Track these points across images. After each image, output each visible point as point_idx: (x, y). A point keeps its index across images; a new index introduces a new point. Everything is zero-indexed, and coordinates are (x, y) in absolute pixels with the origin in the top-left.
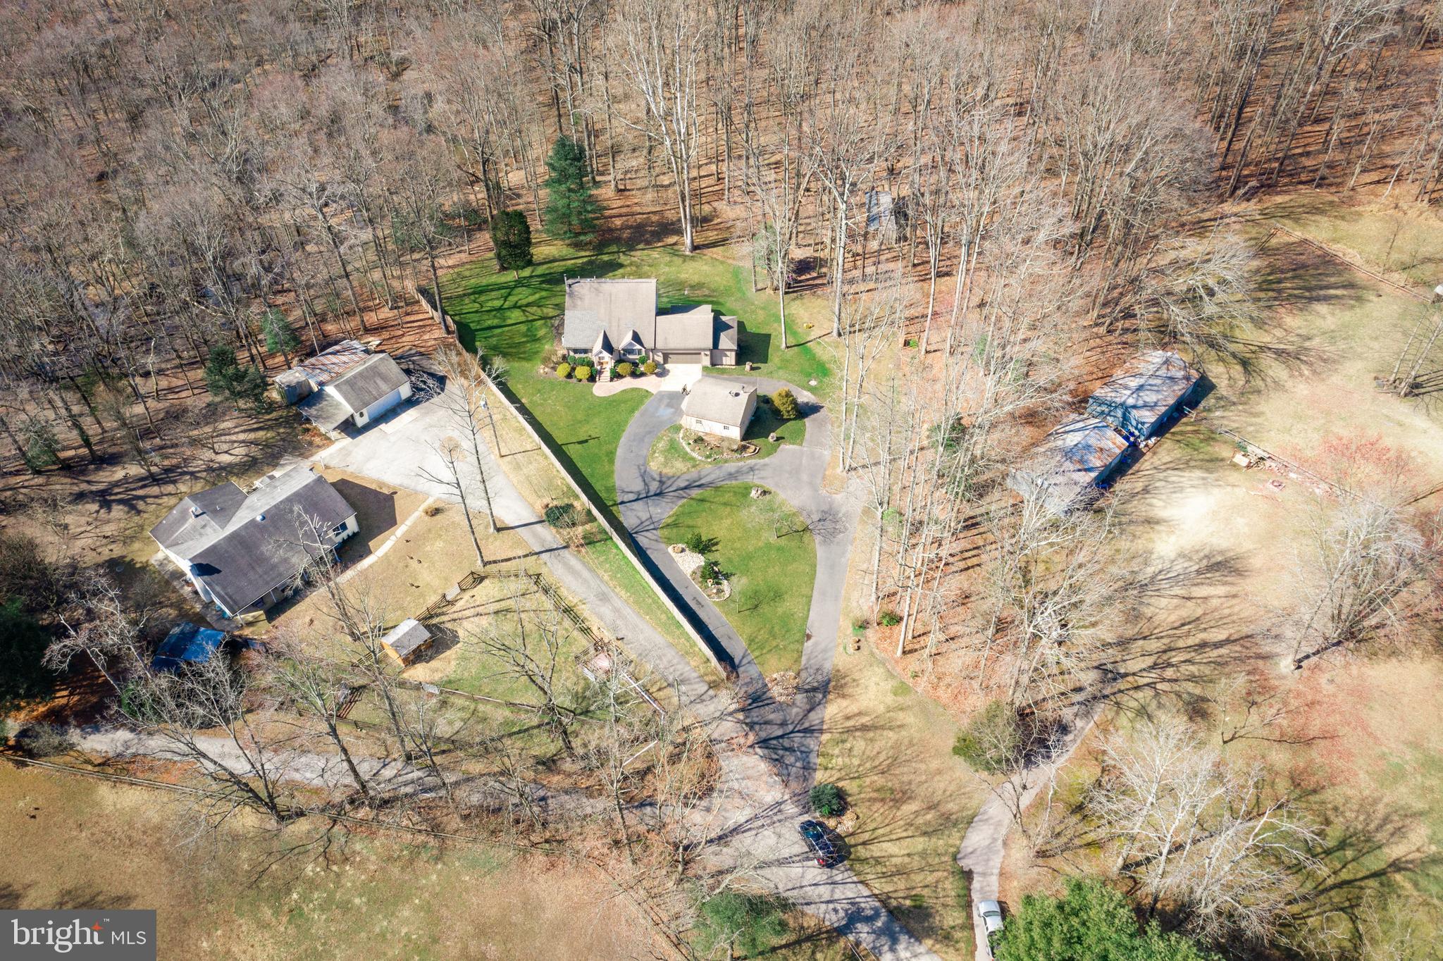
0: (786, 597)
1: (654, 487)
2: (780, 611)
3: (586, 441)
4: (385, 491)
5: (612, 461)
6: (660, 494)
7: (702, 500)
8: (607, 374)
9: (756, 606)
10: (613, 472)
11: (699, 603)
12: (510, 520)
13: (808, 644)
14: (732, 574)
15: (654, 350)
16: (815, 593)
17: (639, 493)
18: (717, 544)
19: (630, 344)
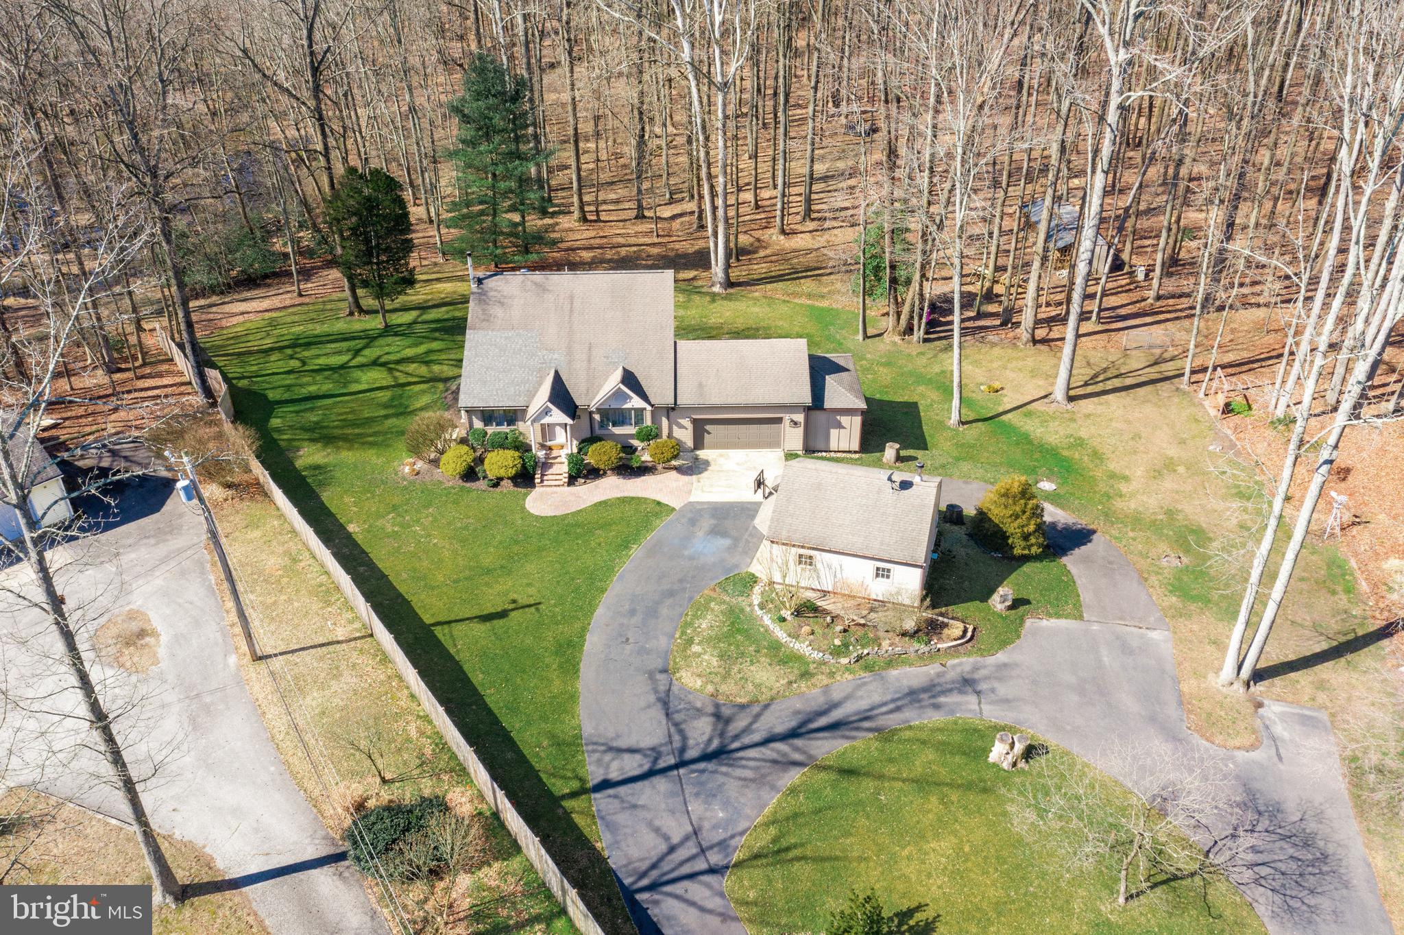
1: (699, 733)
3: (502, 614)
5: (570, 667)
6: (718, 755)
7: (849, 772)
8: (561, 468)
10: (573, 697)
12: (234, 856)
15: (671, 410)
17: (656, 753)
19: (618, 395)
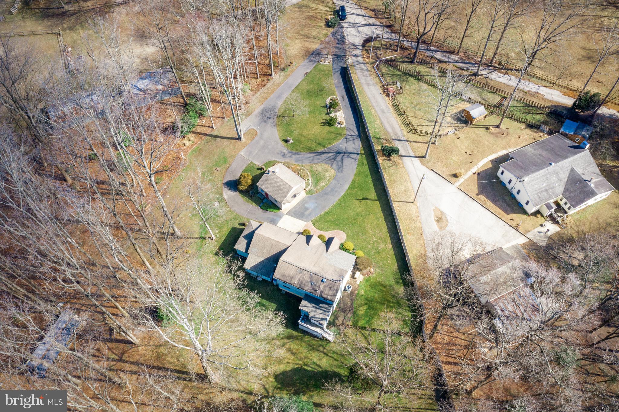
0: (306, 91)
1: (339, 158)
2: (312, 86)
3: (364, 199)
4: (482, 197)
5: (354, 182)
9: (320, 91)
10: (355, 175)
11: (343, 98)
12: (416, 161)
13: (308, 71)
14: (323, 107)
18: (322, 123)
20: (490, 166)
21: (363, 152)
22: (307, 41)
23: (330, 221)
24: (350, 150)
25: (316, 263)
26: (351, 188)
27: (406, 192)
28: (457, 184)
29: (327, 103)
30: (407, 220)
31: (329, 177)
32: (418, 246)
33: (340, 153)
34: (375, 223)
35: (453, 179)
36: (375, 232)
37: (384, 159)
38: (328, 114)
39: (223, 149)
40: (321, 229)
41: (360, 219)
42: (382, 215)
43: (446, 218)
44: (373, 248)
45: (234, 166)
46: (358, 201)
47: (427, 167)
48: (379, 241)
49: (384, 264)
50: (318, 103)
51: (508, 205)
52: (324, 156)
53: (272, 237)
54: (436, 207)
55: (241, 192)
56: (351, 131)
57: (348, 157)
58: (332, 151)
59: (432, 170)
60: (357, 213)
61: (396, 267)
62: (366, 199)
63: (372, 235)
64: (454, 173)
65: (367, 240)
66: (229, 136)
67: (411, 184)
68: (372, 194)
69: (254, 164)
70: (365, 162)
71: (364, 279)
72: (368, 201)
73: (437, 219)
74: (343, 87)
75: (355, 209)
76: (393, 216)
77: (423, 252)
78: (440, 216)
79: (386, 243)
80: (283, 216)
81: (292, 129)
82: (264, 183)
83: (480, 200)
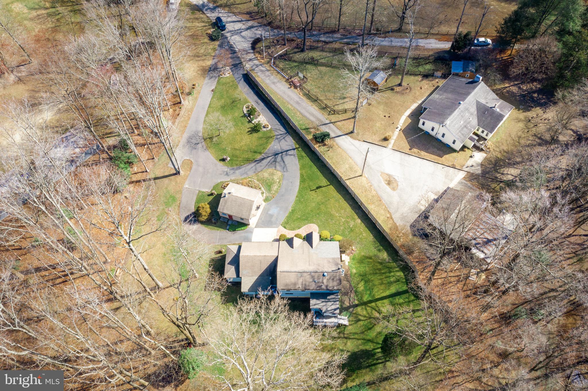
0: (220, 107)
1: (279, 158)
2: (223, 101)
3: (318, 188)
4: (415, 150)
5: (302, 176)
6: (275, 154)
9: (232, 103)
10: (301, 169)
11: (257, 103)
12: (348, 138)
13: (213, 87)
14: (242, 117)
16: (207, 109)
18: (248, 132)
20: (410, 121)
21: (298, 146)
22: (199, 60)
23: (297, 219)
24: (286, 148)
25: (309, 262)
26: (302, 182)
27: (351, 168)
28: (390, 146)
29: (245, 112)
30: (363, 193)
31: (278, 179)
32: (382, 212)
33: (278, 154)
34: (337, 205)
35: (385, 143)
36: (341, 214)
37: (320, 146)
38: (250, 122)
39: (166, 188)
40: (293, 229)
41: (322, 207)
42: (340, 196)
43: (394, 178)
44: (345, 228)
45: (184, 200)
46: (313, 192)
47: (359, 140)
48: (348, 220)
49: (361, 239)
50: (236, 114)
51: (439, 149)
52: (265, 162)
53: (258, 254)
54: (382, 173)
55: (202, 223)
56: (278, 131)
57: (286, 155)
58: (270, 155)
59: (364, 141)
60: (318, 203)
61: (373, 237)
62: (320, 187)
63: (339, 217)
64: (383, 137)
65: (337, 223)
66: (166, 174)
67: (352, 160)
68: (324, 181)
69: (203, 192)
70: (303, 154)
71: (350, 259)
72: (323, 188)
73: (387, 182)
74: (252, 92)
75: (315, 200)
76: (350, 194)
77: (388, 215)
78: (388, 179)
79: (354, 219)
80: (253, 230)
81: (224, 147)
82: (224, 206)
83: (415, 153)
